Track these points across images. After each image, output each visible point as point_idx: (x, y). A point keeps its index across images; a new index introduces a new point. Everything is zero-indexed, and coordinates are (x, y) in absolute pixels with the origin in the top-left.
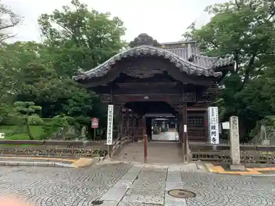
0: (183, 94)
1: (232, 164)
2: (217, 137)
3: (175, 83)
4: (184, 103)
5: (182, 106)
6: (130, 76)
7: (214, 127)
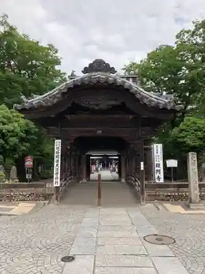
1: (190, 202)
2: (162, 176)
3: (131, 117)
5: (138, 142)
6: (83, 107)
7: (158, 165)
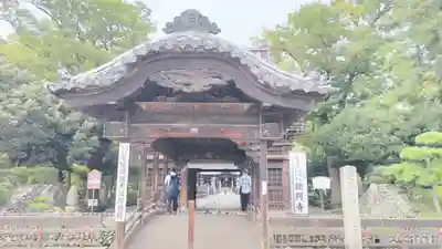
0: (261, 125)
2: (305, 203)
3: (246, 106)
4: (263, 141)
5: (259, 147)
7: (299, 186)
